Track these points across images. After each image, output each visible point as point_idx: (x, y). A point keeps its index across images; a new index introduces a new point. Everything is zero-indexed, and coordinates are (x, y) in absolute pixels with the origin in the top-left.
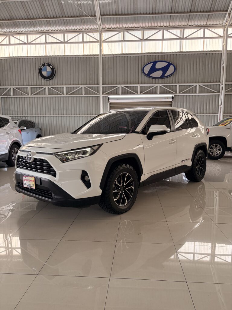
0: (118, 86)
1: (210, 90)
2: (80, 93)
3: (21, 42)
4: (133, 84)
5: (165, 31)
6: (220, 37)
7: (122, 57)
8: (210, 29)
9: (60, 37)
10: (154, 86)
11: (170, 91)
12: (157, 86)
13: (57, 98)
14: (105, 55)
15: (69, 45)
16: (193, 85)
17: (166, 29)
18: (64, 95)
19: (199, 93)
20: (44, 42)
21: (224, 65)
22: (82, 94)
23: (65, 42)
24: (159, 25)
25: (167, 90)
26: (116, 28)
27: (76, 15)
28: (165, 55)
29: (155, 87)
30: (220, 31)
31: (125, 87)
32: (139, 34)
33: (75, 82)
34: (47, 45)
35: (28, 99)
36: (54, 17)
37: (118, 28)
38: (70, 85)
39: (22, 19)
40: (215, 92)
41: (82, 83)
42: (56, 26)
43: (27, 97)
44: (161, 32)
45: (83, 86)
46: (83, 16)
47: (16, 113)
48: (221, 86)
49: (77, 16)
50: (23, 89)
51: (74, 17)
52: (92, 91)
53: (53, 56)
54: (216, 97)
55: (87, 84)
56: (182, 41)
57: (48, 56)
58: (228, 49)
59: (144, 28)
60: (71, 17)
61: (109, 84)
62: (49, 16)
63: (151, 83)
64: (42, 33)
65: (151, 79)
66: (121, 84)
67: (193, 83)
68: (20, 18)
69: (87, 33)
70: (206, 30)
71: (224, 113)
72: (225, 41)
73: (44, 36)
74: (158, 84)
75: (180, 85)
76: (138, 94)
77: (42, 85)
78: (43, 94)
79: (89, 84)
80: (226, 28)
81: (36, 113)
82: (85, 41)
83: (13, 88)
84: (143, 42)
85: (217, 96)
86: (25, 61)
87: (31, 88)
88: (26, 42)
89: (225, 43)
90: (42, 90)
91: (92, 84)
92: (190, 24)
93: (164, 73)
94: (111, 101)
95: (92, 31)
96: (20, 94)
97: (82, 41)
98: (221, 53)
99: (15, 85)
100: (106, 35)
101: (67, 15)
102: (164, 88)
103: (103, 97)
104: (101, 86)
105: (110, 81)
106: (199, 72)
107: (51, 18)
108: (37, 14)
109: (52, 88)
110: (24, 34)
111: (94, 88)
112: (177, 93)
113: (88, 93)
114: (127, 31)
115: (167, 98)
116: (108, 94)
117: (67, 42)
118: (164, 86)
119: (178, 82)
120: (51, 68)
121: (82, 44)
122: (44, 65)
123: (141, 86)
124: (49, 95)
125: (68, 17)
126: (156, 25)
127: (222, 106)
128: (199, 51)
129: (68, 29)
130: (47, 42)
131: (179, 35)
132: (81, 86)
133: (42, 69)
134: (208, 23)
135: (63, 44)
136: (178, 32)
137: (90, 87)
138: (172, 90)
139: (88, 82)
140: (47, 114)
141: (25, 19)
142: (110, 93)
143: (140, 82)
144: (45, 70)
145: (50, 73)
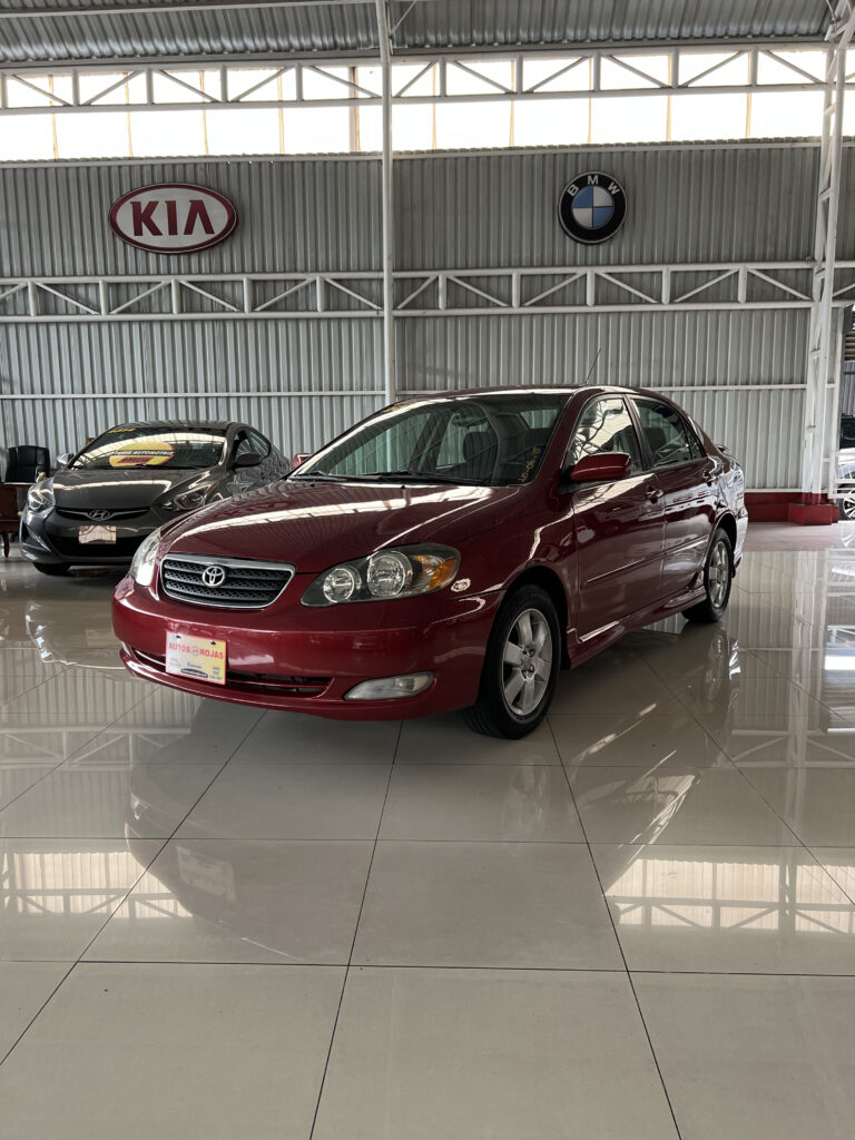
3: (491, 90)
15: (691, 98)
18: (659, 301)
20: (591, 87)
22: (736, 301)
23: (678, 87)
33: (703, 253)
35: (505, 321)
45: (742, 269)
55: (755, 261)
57: (596, 146)
64: (583, 49)
73: (590, 62)
79: (764, 260)
82: (762, 81)
83: (448, 280)
87: (522, 276)
88: (512, 88)
90: (568, 286)
91: (776, 260)
96: (472, 300)
97: (746, 83)
109: (615, 275)
117: (685, 88)
120: (613, 192)
121: (744, 96)
122: (582, 183)
124: (597, 304)
130: (603, 86)
132: (733, 268)
133: (572, 198)
137: (769, 272)
139: (758, 251)
144: (588, 203)
145: (608, 215)
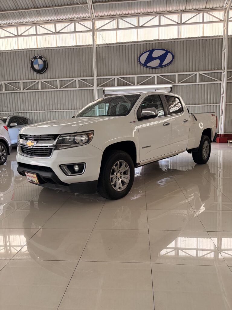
0: (114, 77)
1: (211, 79)
2: (74, 86)
3: (11, 35)
4: (129, 75)
5: (161, 16)
6: (221, 21)
7: (117, 46)
8: (210, 13)
9: (51, 27)
10: (151, 76)
11: (168, 81)
12: (155, 76)
13: (50, 92)
14: (99, 45)
15: (61, 35)
16: (192, 74)
17: (163, 15)
18: (57, 88)
19: (199, 82)
20: (35, 33)
21: (225, 51)
22: (76, 88)
23: (57, 33)
24: (155, 11)
25: (165, 80)
26: (109, 16)
27: (66, 4)
28: (162, 42)
29: (153, 77)
30: (220, 15)
31: (121, 78)
32: (134, 21)
33: (68, 75)
34: (38, 37)
35: (21, 94)
36: (44, 7)
37: (112, 16)
38: (63, 78)
39: (11, 10)
40: (216, 81)
41: (76, 75)
42: (47, 16)
43: (19, 92)
44: (157, 18)
45: (77, 79)
46: (74, 4)
47: (9, 110)
48: (222, 74)
49: (68, 5)
50: (15, 84)
51: (65, 5)
52: (86, 83)
53: (44, 48)
54: (217, 85)
55: (81, 77)
56: (180, 26)
57: (39, 48)
58: (230, 33)
59: (139, 14)
60: (62, 5)
61: (103, 76)
62: (39, 6)
63: (148, 73)
64: (32, 24)
65: (148, 69)
66: (116, 75)
67: (193, 71)
68: (9, 9)
69: (79, 22)
70: (205, 14)
71: (226, 103)
72: (226, 25)
73: (34, 27)
74: (156, 73)
75: (178, 75)
76: (134, 85)
77: (34, 79)
78: (36, 88)
79: (83, 77)
80: (227, 11)
81: (30, 109)
82: (77, 30)
83: (5, 84)
84: (139, 30)
85: (219, 85)
86: (16, 54)
87: (24, 82)
88: (16, 34)
89: (226, 27)
90: (35, 85)
91: (86, 77)
92: (188, 8)
93: (162, 62)
94: (106, 93)
95: (85, 19)
96: (12, 89)
97: (74, 31)
98: (222, 39)
99: (6, 80)
100: (99, 24)
101: (57, 4)
102: (162, 78)
103: (98, 89)
104: (95, 78)
105: (105, 72)
106: (199, 60)
107: (41, 7)
108: (26, 4)
109: (45, 81)
110: (14, 26)
111: (88, 80)
112: (175, 83)
113: (83, 85)
114: (121, 18)
115: (166, 88)
116: (104, 86)
117: (58, 33)
118: (161, 76)
119: (177, 70)
120: (43, 60)
121: (74, 34)
122: (35, 58)
123: (137, 77)
124: (42, 89)
125: (59, 6)
126: (152, 11)
127: (224, 95)
128: (198, 37)
129: (59, 18)
130: (38, 33)
131: (176, 21)
132: (74, 79)
133: (33, 62)
134: (208, 7)
135: (54, 34)
136: (175, 17)
137: (84, 80)
138: (171, 80)
139: (82, 75)
140: (41, 109)
141: (14, 10)
142: (105, 85)
143: (136, 73)
144: (37, 63)
145: (42, 66)
